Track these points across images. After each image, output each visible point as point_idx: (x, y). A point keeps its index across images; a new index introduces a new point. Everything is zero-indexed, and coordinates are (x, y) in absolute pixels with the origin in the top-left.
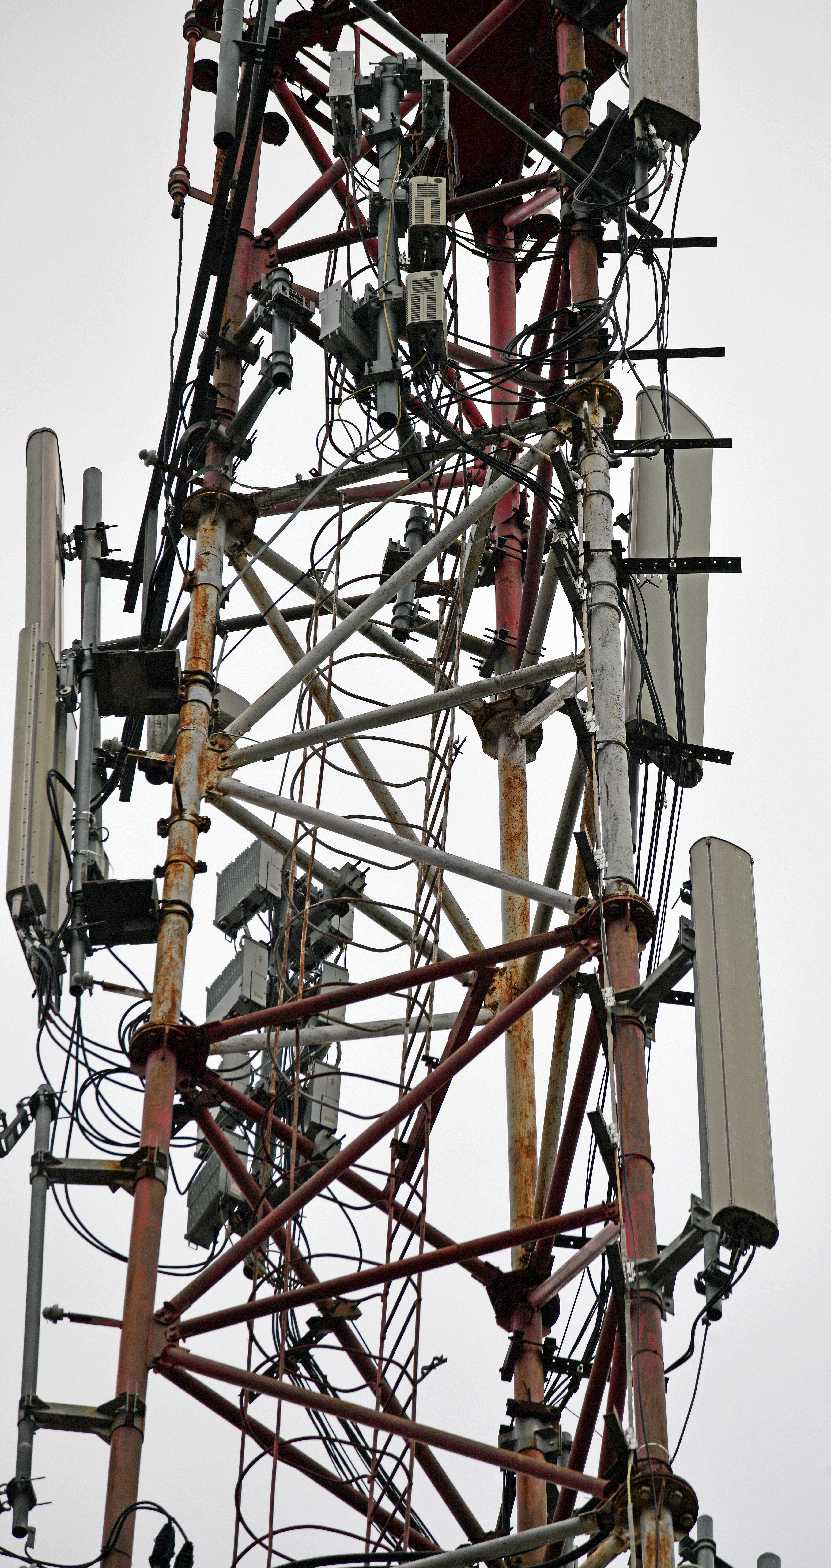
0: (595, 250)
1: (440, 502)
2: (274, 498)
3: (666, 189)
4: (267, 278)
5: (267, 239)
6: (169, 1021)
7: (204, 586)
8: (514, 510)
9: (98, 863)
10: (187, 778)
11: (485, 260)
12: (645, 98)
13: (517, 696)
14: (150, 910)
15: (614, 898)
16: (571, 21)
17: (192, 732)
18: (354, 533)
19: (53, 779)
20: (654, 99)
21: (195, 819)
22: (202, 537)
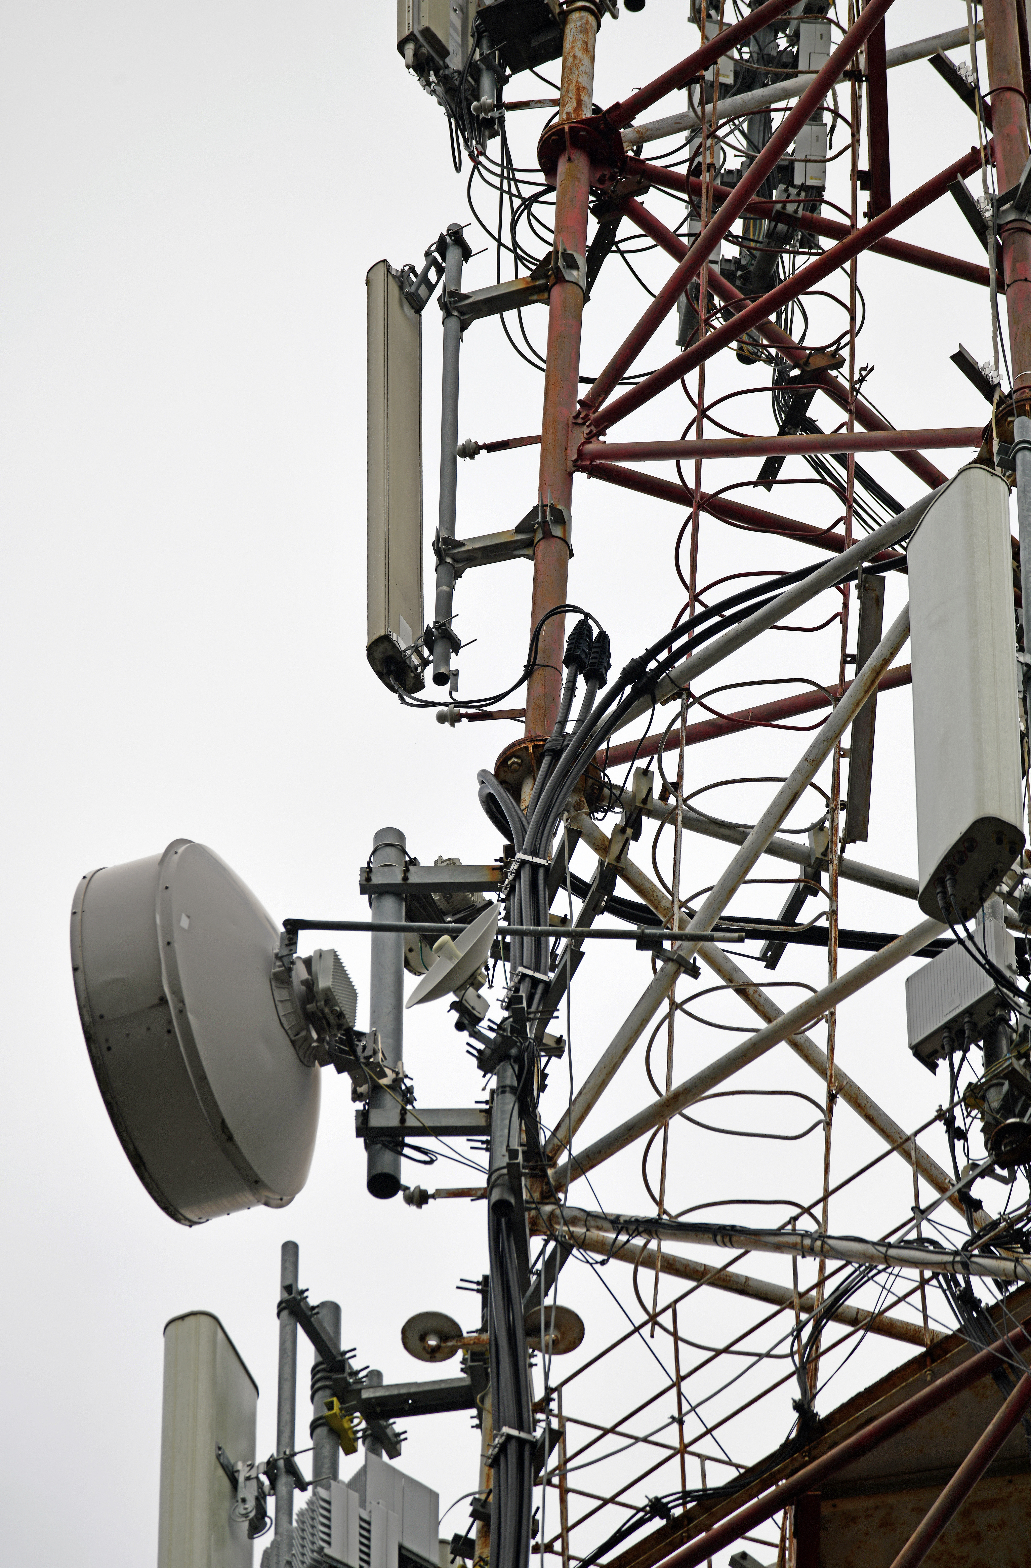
6: (571, 120)
14: (550, 16)
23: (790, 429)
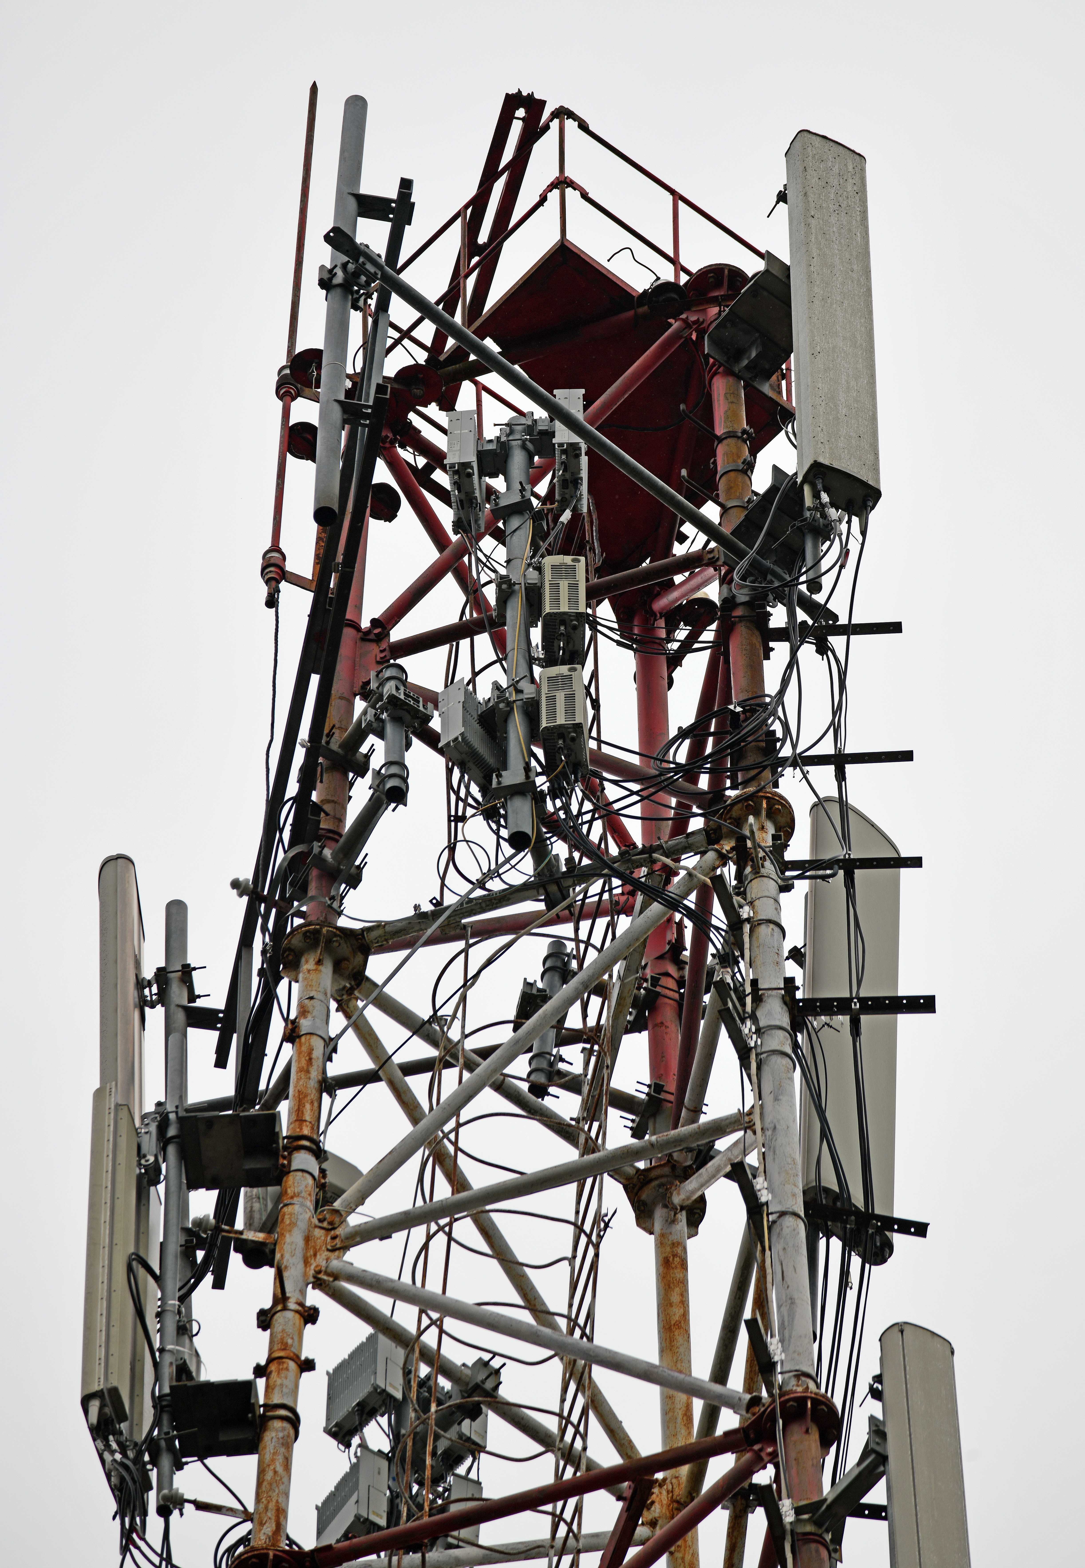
0: (760, 639)
1: (583, 935)
2: (389, 933)
3: (842, 566)
4: (377, 676)
5: (377, 631)
6: (273, 1545)
7: (308, 1037)
8: (669, 943)
9: (188, 1361)
10: (291, 1261)
11: (631, 653)
12: (815, 461)
13: (675, 1161)
14: (250, 1415)
15: (792, 1396)
16: (729, 373)
17: (296, 1208)
18: (483, 972)
19: (134, 1263)
20: (826, 462)
21: (300, 1308)
22: (305, 979)
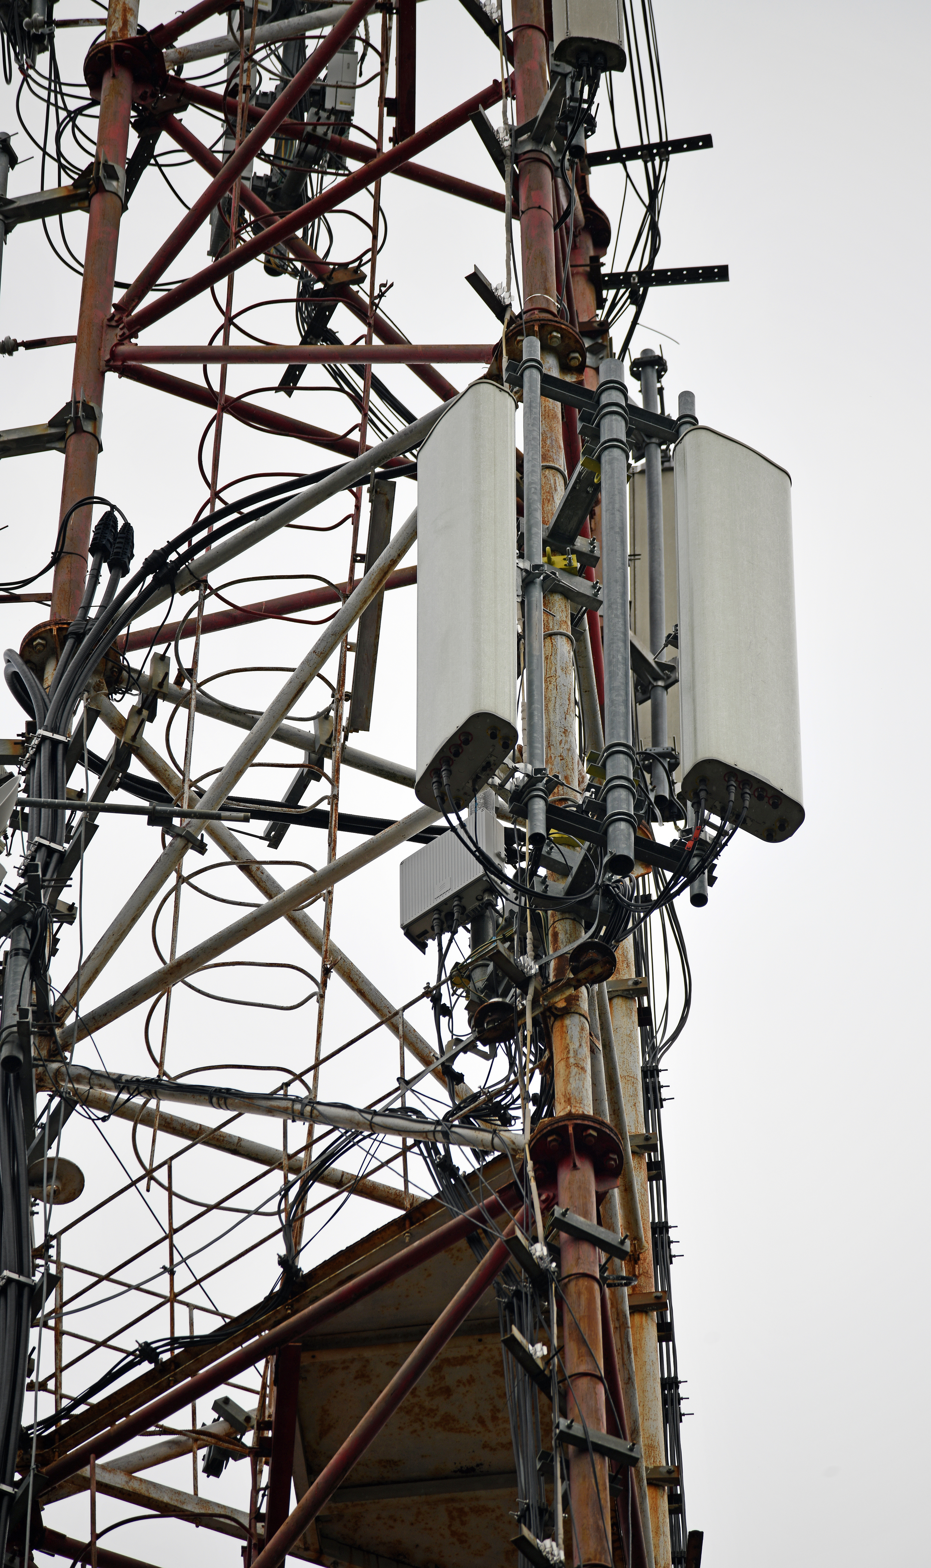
23: (311, 339)
